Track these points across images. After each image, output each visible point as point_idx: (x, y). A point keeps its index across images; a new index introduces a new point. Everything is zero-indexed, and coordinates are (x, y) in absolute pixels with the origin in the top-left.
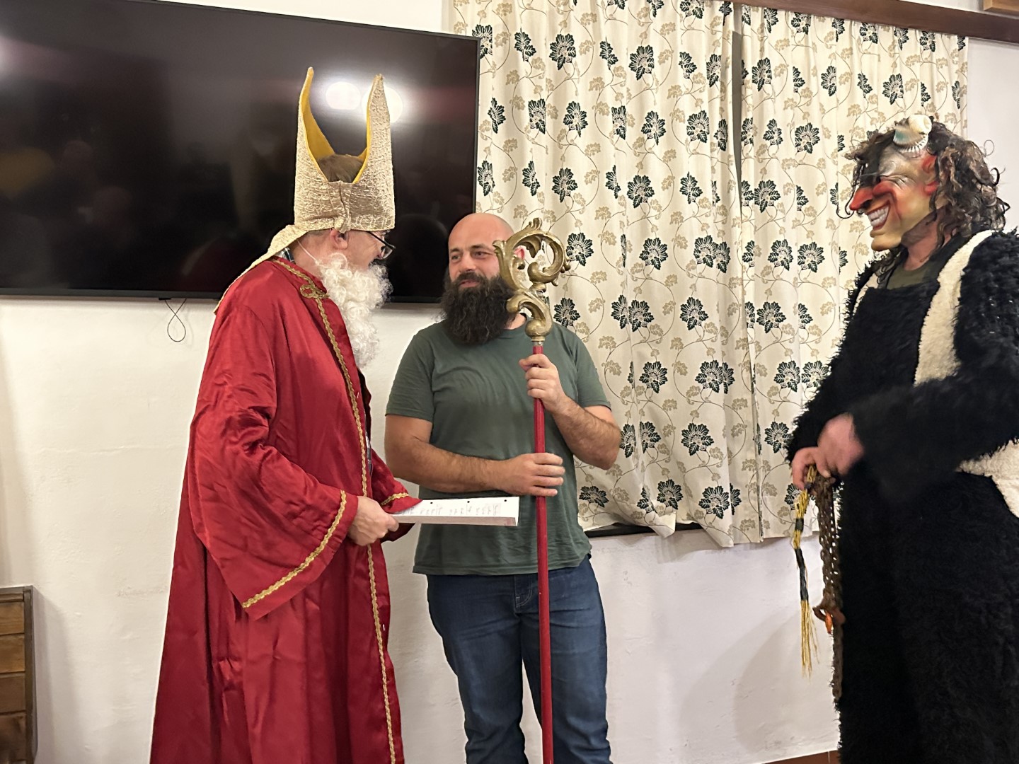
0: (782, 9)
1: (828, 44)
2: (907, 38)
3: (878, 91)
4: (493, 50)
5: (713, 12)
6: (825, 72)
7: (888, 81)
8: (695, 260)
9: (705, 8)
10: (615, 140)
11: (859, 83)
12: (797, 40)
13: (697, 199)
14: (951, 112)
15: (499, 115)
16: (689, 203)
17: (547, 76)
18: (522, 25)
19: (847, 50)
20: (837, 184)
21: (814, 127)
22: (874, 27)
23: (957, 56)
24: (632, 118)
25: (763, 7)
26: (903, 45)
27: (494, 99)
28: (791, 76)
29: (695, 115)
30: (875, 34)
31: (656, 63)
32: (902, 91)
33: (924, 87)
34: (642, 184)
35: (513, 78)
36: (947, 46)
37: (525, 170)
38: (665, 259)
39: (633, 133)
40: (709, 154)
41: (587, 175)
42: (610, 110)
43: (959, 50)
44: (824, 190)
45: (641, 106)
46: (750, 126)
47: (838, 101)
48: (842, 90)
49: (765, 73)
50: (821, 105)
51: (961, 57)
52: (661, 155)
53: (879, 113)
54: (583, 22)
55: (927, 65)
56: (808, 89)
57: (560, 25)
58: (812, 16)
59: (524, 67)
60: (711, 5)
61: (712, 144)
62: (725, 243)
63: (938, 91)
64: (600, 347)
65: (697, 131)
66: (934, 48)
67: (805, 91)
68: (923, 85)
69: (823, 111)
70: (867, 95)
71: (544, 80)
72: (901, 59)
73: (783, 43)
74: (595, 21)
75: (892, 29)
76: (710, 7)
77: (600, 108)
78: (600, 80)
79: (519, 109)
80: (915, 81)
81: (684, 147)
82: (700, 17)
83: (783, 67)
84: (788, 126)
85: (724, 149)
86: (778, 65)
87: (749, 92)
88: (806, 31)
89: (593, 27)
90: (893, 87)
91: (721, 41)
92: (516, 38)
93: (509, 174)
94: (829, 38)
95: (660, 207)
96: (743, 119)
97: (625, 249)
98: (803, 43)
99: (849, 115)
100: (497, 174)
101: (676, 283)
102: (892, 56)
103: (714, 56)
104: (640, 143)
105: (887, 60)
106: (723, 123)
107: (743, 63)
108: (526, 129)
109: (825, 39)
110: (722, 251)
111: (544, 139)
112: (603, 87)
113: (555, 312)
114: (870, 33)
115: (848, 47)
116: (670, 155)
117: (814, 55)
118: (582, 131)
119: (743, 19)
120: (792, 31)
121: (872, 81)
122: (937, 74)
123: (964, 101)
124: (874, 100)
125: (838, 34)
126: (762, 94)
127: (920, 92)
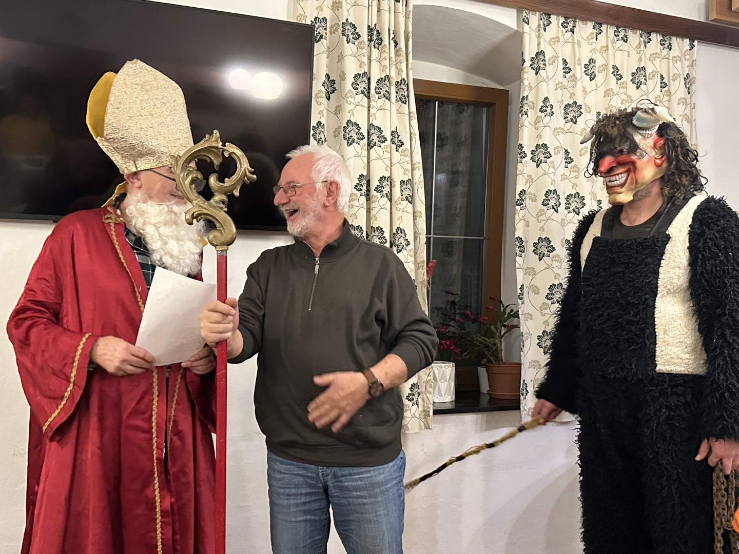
0: (554, 14)
1: (590, 41)
2: (650, 40)
3: (627, 79)
6: (587, 63)
7: (635, 71)
11: (613, 72)
12: (566, 39)
14: (682, 97)
15: (330, 85)
19: (604, 47)
21: (578, 104)
22: (625, 30)
23: (689, 54)
25: (540, 12)
26: (647, 45)
27: (327, 74)
28: (561, 66)
30: (625, 36)
32: (645, 80)
33: (663, 77)
36: (681, 47)
43: (690, 50)
44: (584, 153)
46: (526, 101)
47: (597, 85)
48: (600, 78)
49: (541, 62)
50: (584, 88)
51: (692, 56)
53: (628, 96)
55: (666, 60)
56: (574, 75)
58: (578, 20)
63: (674, 80)
66: (671, 48)
67: (571, 76)
68: (661, 76)
69: (585, 92)
70: (619, 82)
72: (645, 55)
73: (555, 40)
75: (639, 32)
80: (656, 72)
83: (555, 58)
84: (558, 102)
86: (551, 56)
87: (528, 76)
88: (572, 31)
90: (639, 77)
94: (590, 37)
96: (522, 97)
99: (605, 96)
102: (639, 53)
105: (634, 56)
107: (523, 54)
109: (587, 38)
114: (622, 34)
115: (605, 45)
117: (579, 51)
119: (524, 20)
120: (562, 31)
121: (623, 71)
122: (673, 68)
123: (693, 88)
124: (624, 86)
125: (597, 34)
126: (538, 79)
127: (659, 81)
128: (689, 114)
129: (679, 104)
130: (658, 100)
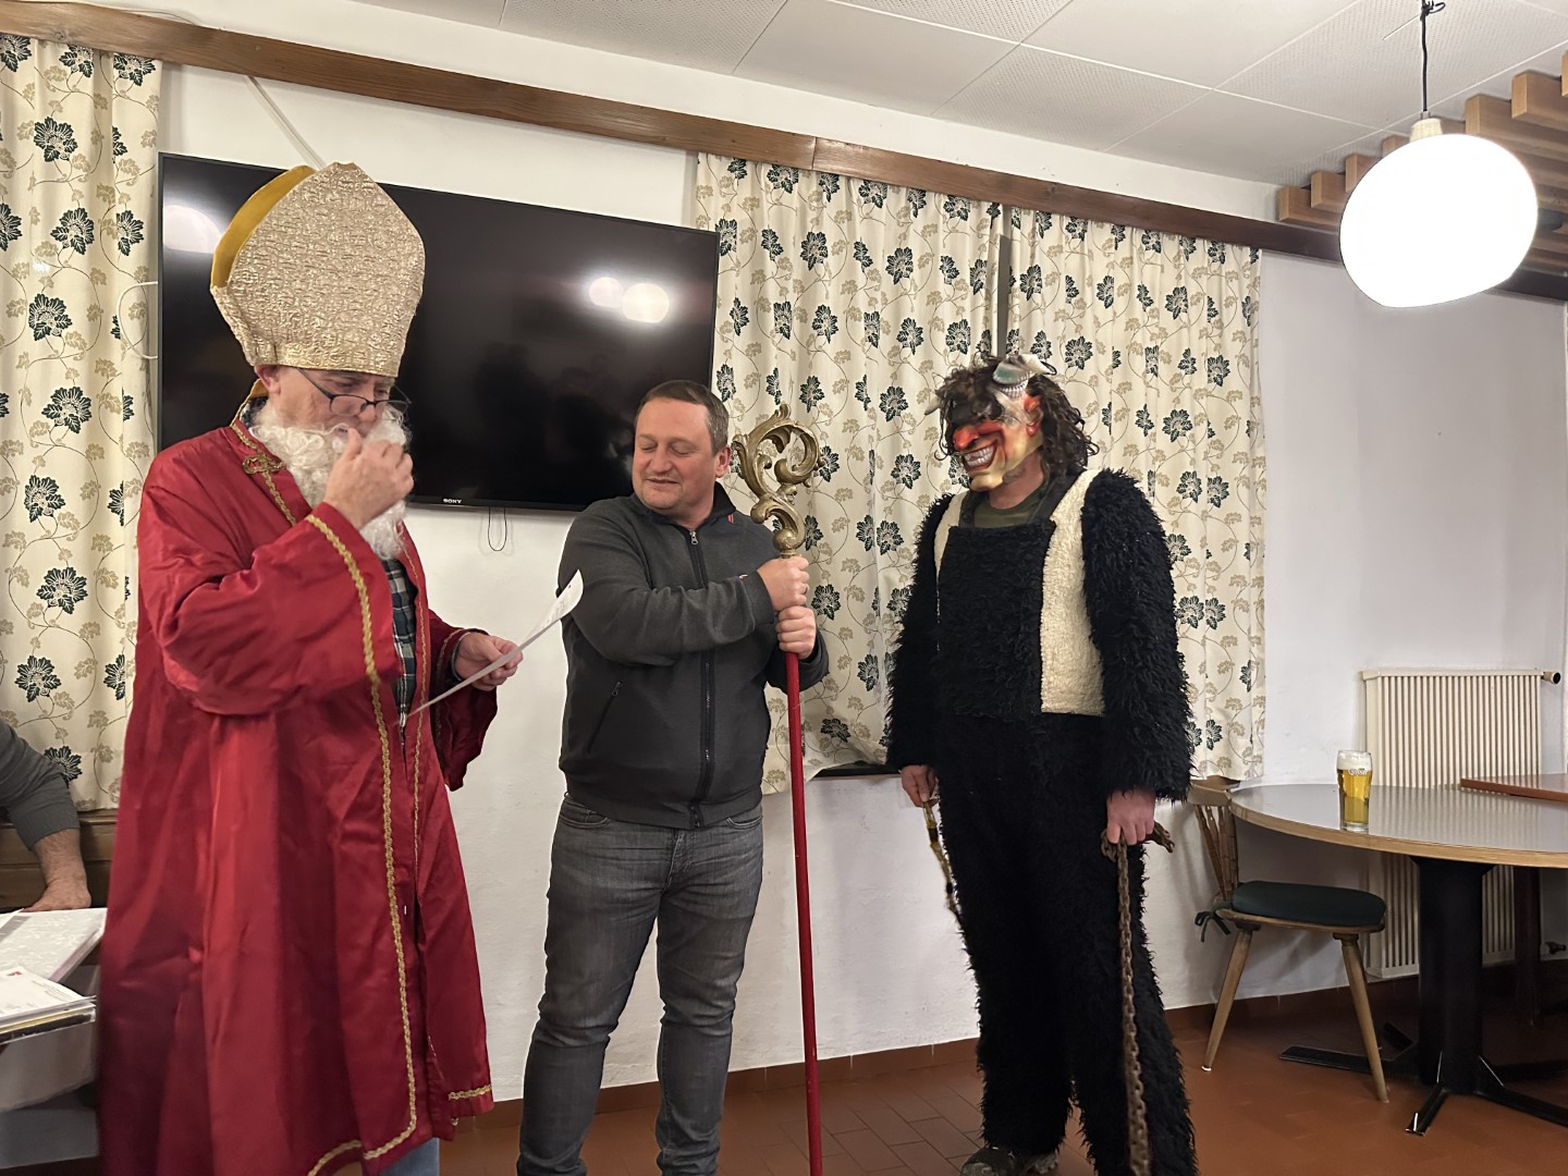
0: (1055, 213)
1: (1107, 252)
2: (1195, 248)
3: (1160, 303)
4: (738, 247)
5: (979, 214)
6: (1102, 282)
7: (1171, 293)
9: (971, 209)
10: (866, 348)
11: (1139, 296)
12: (1072, 248)
14: (1240, 330)
15: (741, 315)
17: (794, 277)
18: (769, 223)
19: (1127, 259)
20: (1110, 403)
21: (1087, 341)
22: (1158, 235)
23: (1249, 269)
24: (887, 324)
25: (1035, 210)
26: (1190, 256)
27: (737, 299)
28: (1064, 285)
29: (956, 324)
30: (1158, 243)
31: (915, 266)
32: (1186, 306)
33: (1211, 302)
34: (896, 396)
35: (759, 277)
36: (1238, 258)
37: (769, 377)
38: (919, 479)
39: (886, 341)
41: (836, 384)
42: (863, 316)
43: (1251, 263)
44: (1096, 409)
45: (897, 312)
46: (1016, 337)
47: (1115, 313)
48: (1120, 303)
49: (1035, 282)
50: (1096, 318)
51: (1253, 271)
52: (918, 366)
53: (1160, 329)
54: (838, 219)
55: (1216, 277)
56: (1082, 299)
57: (811, 222)
58: (1089, 222)
59: (770, 267)
60: (979, 207)
63: (1227, 306)
64: (843, 570)
65: (957, 342)
66: (1224, 260)
67: (1078, 302)
68: (1210, 299)
69: (1097, 324)
70: (1148, 309)
71: (791, 281)
72: (1187, 273)
73: (1056, 249)
74: (849, 219)
75: (1178, 238)
76: (977, 208)
77: (852, 313)
78: (853, 282)
79: (765, 311)
80: (1201, 294)
81: (943, 358)
82: (965, 218)
83: (1055, 276)
84: (1057, 339)
86: (1050, 273)
87: (1016, 301)
88: (1082, 237)
89: (848, 227)
90: (1177, 301)
91: (987, 245)
92: (763, 235)
93: (752, 380)
94: (1107, 245)
95: (915, 421)
96: (1009, 330)
97: (872, 465)
98: (1078, 250)
99: (1126, 329)
100: (739, 379)
102: (1177, 267)
103: (979, 261)
104: (895, 352)
105: (1171, 272)
106: (987, 334)
107: (1011, 270)
108: (772, 332)
109: (1103, 245)
111: (791, 344)
112: (856, 291)
114: (1153, 240)
115: (1128, 256)
116: (929, 366)
117: (1090, 263)
118: (832, 337)
119: (1013, 223)
120: (1067, 237)
121: (1153, 294)
122: (1226, 289)
123: (1256, 317)
124: (1155, 314)
125: (1117, 241)
126: (1030, 305)
127: (1206, 307)
128: (1248, 354)
129: (1234, 340)
130: (1204, 334)
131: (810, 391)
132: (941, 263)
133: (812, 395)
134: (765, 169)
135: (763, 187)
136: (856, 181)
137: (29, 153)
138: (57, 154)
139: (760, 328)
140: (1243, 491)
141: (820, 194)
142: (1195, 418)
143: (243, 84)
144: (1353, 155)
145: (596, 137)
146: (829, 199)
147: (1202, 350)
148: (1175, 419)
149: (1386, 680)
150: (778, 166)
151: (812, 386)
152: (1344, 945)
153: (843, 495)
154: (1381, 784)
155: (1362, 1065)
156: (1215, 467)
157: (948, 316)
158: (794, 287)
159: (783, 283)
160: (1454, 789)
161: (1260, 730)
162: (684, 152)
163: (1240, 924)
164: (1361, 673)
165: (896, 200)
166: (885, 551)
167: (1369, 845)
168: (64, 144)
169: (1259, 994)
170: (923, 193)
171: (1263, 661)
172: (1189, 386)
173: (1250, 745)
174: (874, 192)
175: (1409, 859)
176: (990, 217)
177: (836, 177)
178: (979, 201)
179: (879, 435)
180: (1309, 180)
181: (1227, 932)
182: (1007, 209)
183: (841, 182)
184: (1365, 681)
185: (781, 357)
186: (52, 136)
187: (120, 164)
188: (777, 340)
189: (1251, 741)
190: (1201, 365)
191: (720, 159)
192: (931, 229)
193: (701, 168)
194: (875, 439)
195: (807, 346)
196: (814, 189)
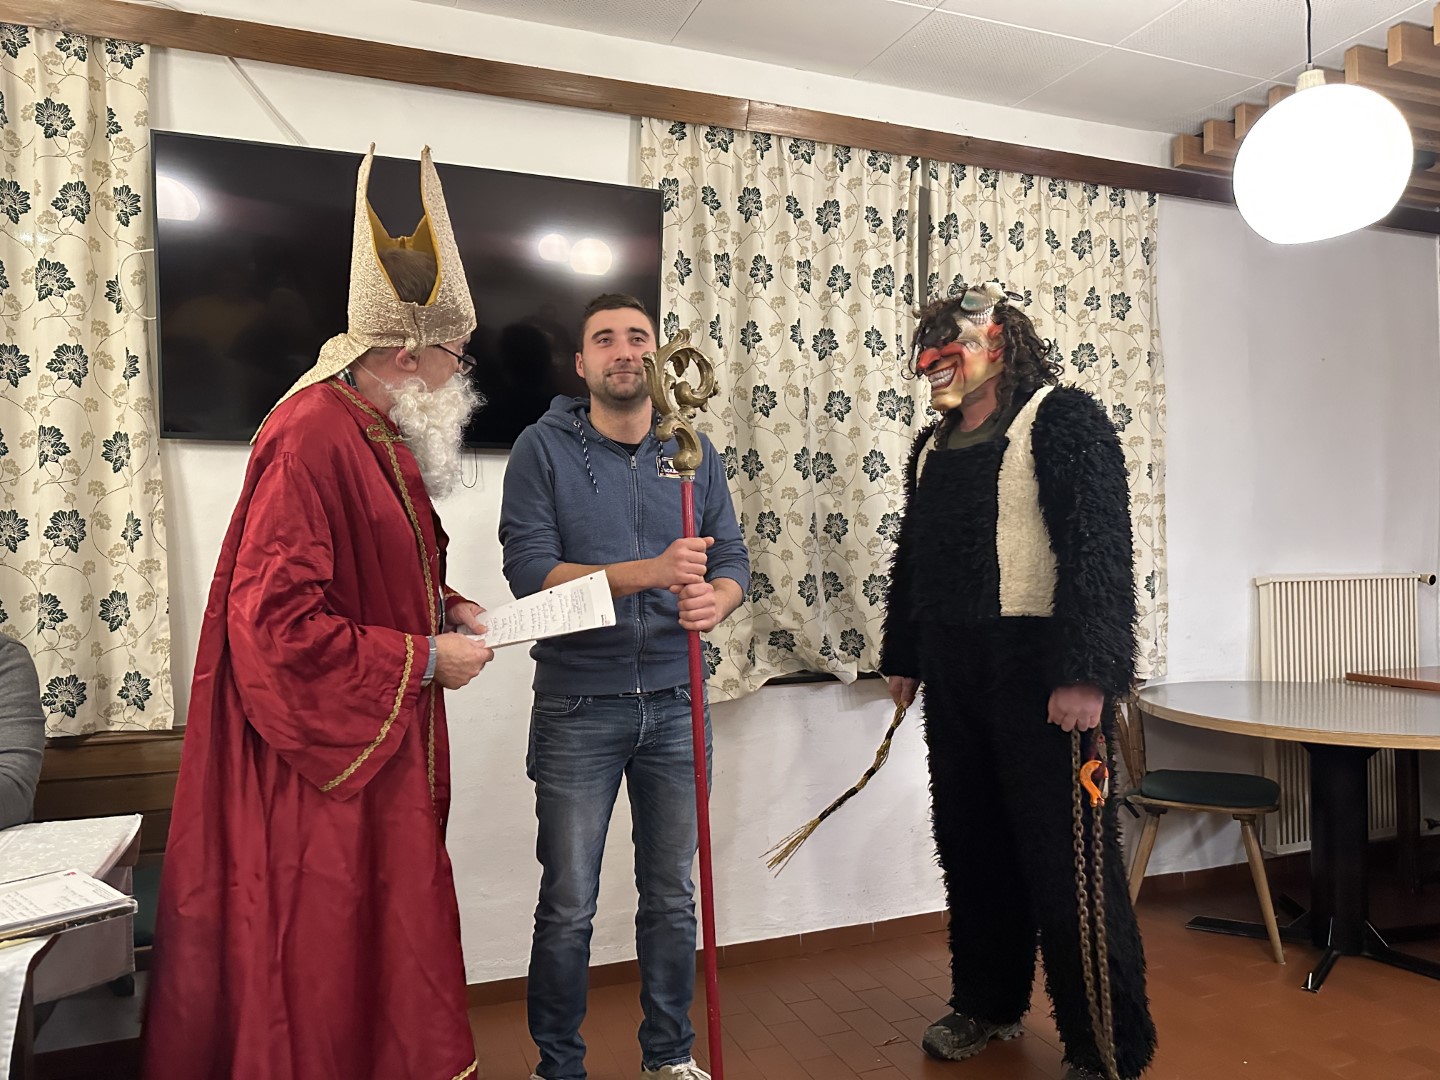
0: (970, 164)
1: (1017, 199)
2: (1097, 194)
3: (1066, 247)
4: (679, 203)
5: (900, 166)
6: (1013, 227)
7: (1077, 236)
8: (879, 413)
9: (892, 163)
10: (799, 294)
11: (1047, 239)
12: (985, 197)
13: (881, 353)
14: (1140, 268)
15: (684, 265)
16: (873, 356)
17: (732, 229)
18: (708, 181)
19: (1035, 205)
22: (1064, 183)
23: (1148, 212)
24: (818, 271)
25: (951, 162)
26: (1093, 201)
27: (680, 252)
28: (979, 231)
29: (880, 269)
30: (1064, 190)
31: (843, 217)
32: (1090, 247)
33: (1113, 243)
34: (827, 337)
35: (700, 231)
36: (1136, 200)
37: (712, 322)
38: (848, 411)
39: (818, 287)
40: (893, 307)
41: (772, 327)
42: (796, 264)
43: (1150, 206)
45: (827, 260)
46: (935, 280)
47: (1025, 256)
48: (1029, 246)
49: (952, 228)
50: (1009, 261)
51: (1151, 214)
52: (846, 309)
53: (1067, 269)
54: (770, 175)
55: (1117, 221)
56: (995, 244)
57: (747, 178)
58: (1001, 172)
59: (710, 221)
60: (899, 161)
61: (897, 298)
62: (909, 397)
63: (1128, 247)
64: (783, 497)
65: (882, 285)
66: (1124, 205)
67: (991, 246)
68: (1112, 241)
69: (1010, 266)
70: (1056, 251)
71: (729, 234)
72: (1090, 216)
73: (971, 198)
74: (781, 175)
75: (1081, 185)
76: (897, 161)
77: (786, 261)
78: (785, 233)
79: (706, 262)
80: (1104, 237)
81: (869, 301)
82: (887, 171)
83: (970, 223)
85: (910, 303)
86: (965, 220)
87: (935, 247)
88: (994, 186)
89: (781, 182)
90: (1082, 244)
91: (908, 196)
92: (703, 192)
93: (695, 326)
94: (1017, 193)
95: (845, 360)
96: (930, 274)
97: (807, 402)
99: (1036, 270)
100: (683, 325)
101: (859, 435)
102: (1081, 212)
103: (900, 211)
104: (826, 296)
105: (1076, 216)
106: (909, 277)
107: (930, 218)
108: (712, 282)
109: (1014, 194)
110: (907, 404)
111: (730, 292)
112: (789, 241)
113: (743, 463)
114: (1059, 188)
115: (1037, 203)
116: (855, 309)
117: (1002, 210)
118: (768, 283)
119: (930, 174)
120: (980, 187)
121: (1060, 237)
122: (1127, 232)
123: (1154, 256)
124: (1062, 256)
125: (1026, 189)
126: (949, 249)
127: (1109, 248)
128: (1148, 291)
129: (1134, 278)
130: (1107, 273)
131: (749, 335)
132: (866, 214)
133: (751, 338)
134: (703, 131)
135: (702, 147)
136: (786, 139)
137: (30, 131)
138: (55, 132)
139: (702, 278)
140: (1145, 415)
141: (754, 152)
142: (1101, 350)
143: (222, 65)
144: (1240, 105)
145: (548, 106)
146: (762, 157)
147: (1105, 289)
148: (1082, 352)
149: (1278, 585)
150: (715, 128)
151: (751, 330)
152: (1243, 825)
153: (782, 428)
154: (1274, 680)
155: (1260, 932)
156: (1119, 395)
157: (873, 262)
158: (733, 239)
159: (721, 235)
160: (1340, 682)
161: (1164, 634)
162: (629, 117)
163: (1149, 808)
164: (1255, 580)
165: (824, 156)
166: (820, 480)
167: (1265, 734)
168: (62, 122)
169: (1166, 870)
170: (848, 149)
171: (1165, 570)
172: (1094, 321)
173: (1155, 647)
174: (803, 149)
175: (1299, 745)
176: (910, 170)
177: (768, 136)
178: (899, 155)
179: (812, 373)
180: (1202, 128)
181: (1137, 816)
182: (925, 162)
183: (773, 141)
184: (1258, 587)
185: (722, 304)
186: (52, 116)
187: (116, 142)
188: (717, 288)
189: (1156, 644)
190: (1105, 302)
191: (662, 123)
192: (854, 184)
193: (645, 132)
194: (809, 377)
195: (745, 293)
196: (749, 148)
